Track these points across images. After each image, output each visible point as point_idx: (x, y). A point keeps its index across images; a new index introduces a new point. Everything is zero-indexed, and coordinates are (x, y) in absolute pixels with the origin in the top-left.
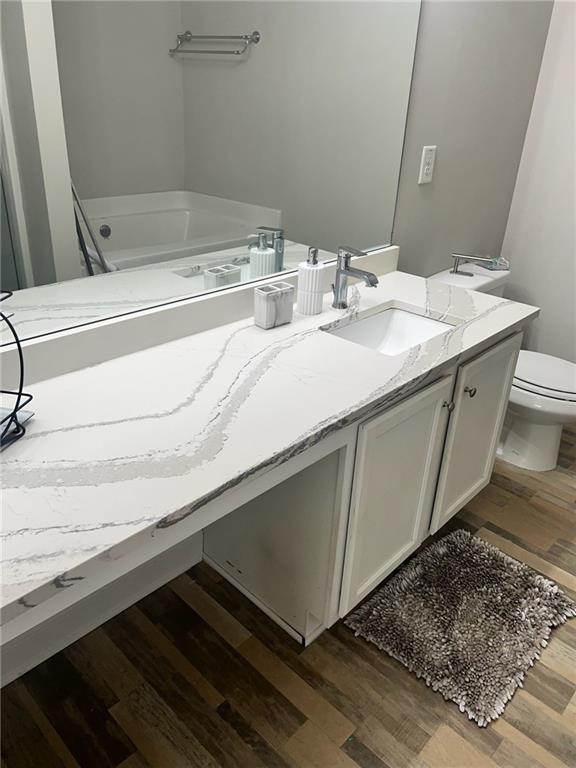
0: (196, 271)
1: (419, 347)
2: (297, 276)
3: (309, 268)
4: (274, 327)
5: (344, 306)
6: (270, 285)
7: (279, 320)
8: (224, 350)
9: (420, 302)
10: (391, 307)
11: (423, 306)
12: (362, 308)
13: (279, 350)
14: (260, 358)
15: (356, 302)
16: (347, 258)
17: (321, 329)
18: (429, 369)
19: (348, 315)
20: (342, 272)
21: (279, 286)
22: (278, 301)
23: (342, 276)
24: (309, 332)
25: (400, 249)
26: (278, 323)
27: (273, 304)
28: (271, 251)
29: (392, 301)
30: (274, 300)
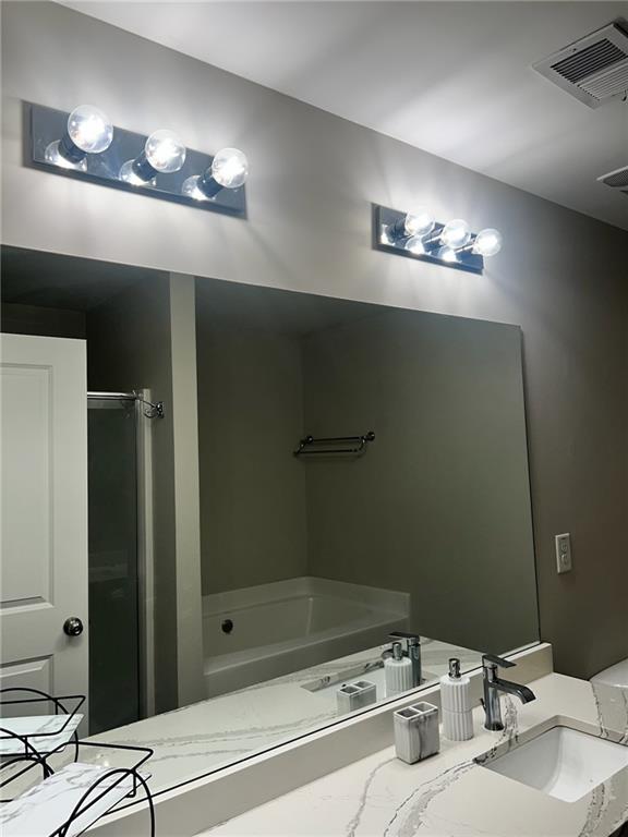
0: (326, 683)
1: (602, 788)
2: (439, 692)
3: (451, 683)
4: (420, 760)
5: (498, 727)
6: (410, 707)
7: (424, 753)
8: (364, 797)
9: (591, 719)
10: (556, 725)
11: (596, 724)
12: (521, 729)
13: (429, 795)
14: (407, 809)
15: (513, 720)
16: (494, 669)
17: (476, 761)
18: (621, 823)
19: (506, 739)
20: (491, 685)
21: (421, 708)
22: (422, 728)
23: (491, 690)
24: (462, 766)
25: (553, 647)
26: (424, 754)
27: (416, 731)
28: (407, 662)
29: (556, 717)
30: (417, 727)
